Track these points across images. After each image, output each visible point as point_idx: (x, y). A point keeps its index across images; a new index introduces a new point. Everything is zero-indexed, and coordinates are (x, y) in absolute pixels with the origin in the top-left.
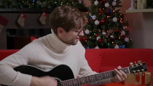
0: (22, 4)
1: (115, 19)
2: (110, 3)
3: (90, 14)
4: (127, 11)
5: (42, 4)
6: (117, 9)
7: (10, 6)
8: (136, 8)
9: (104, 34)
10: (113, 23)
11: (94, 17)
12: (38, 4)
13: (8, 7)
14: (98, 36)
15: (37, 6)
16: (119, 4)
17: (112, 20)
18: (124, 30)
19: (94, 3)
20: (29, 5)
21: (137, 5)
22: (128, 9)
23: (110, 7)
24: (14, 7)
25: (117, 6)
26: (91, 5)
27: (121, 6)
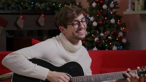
0: (21, 6)
1: (113, 21)
2: (108, 5)
3: (88, 16)
4: (124, 13)
5: (41, 6)
6: (114, 10)
7: (10, 8)
8: (134, 10)
9: (102, 36)
10: (111, 24)
11: (92, 19)
12: (37, 6)
13: (8, 9)
14: (96, 37)
15: (36, 7)
16: (117, 6)
17: (110, 21)
18: (121, 31)
19: (92, 5)
20: (28, 6)
21: (134, 6)
22: (125, 11)
23: (107, 9)
24: (13, 8)
25: (114, 7)
26: (89, 7)
27: (118, 8)
